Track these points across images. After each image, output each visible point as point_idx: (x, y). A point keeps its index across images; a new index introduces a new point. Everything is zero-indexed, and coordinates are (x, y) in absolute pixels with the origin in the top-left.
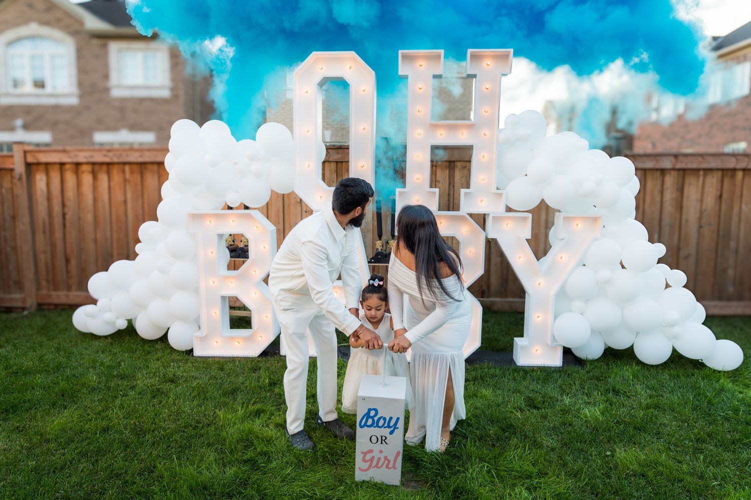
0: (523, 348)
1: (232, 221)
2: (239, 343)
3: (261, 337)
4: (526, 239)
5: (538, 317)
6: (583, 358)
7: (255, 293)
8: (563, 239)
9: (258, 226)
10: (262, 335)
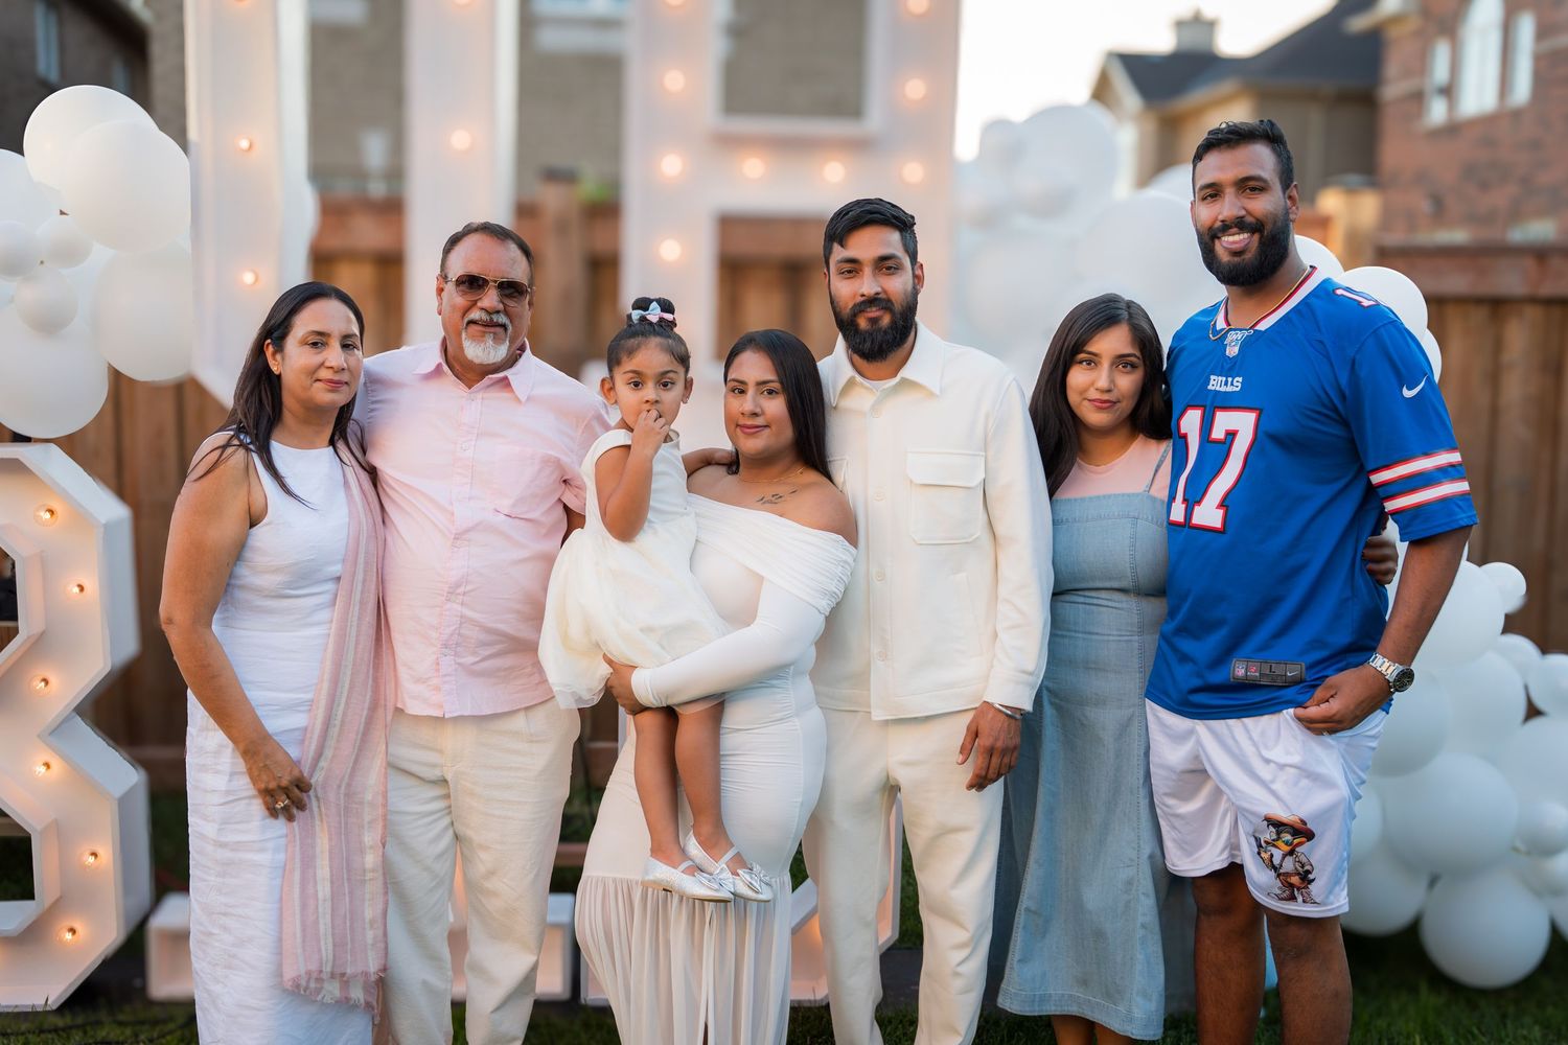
3: (73, 931)
7: (47, 765)
9: (55, 506)
10: (77, 926)
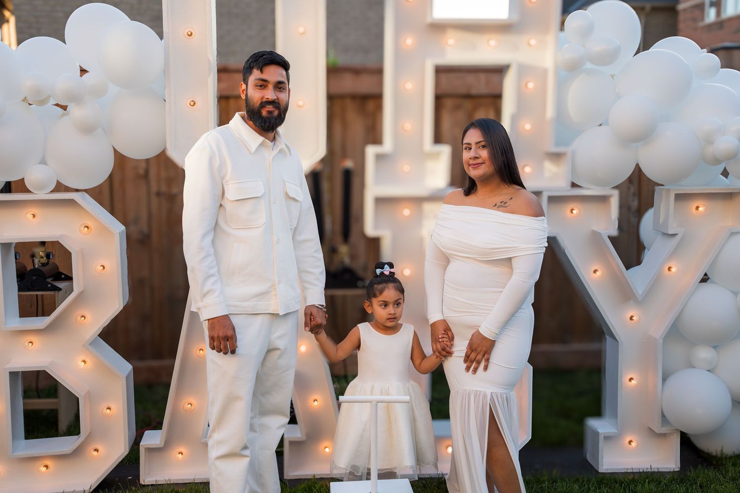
0: (607, 438)
1: (31, 217)
2: (47, 466)
3: (97, 450)
4: (610, 238)
5: (631, 379)
6: (714, 454)
7: (85, 362)
8: (677, 234)
9: (89, 224)
10: (99, 447)
